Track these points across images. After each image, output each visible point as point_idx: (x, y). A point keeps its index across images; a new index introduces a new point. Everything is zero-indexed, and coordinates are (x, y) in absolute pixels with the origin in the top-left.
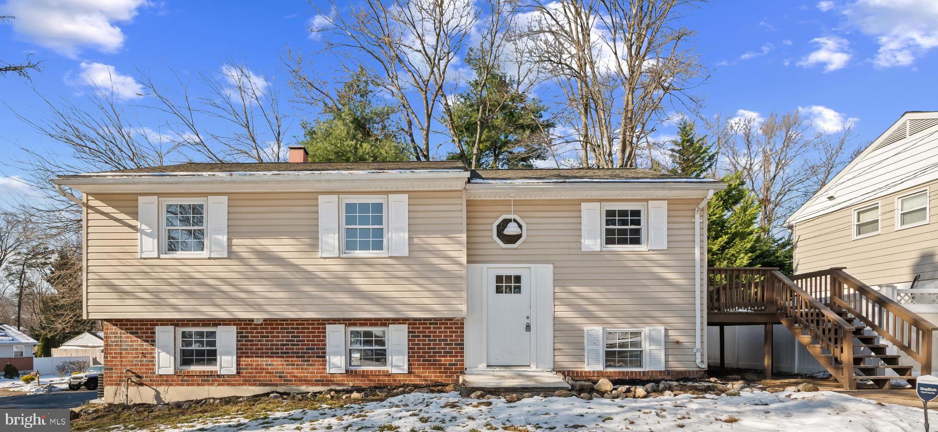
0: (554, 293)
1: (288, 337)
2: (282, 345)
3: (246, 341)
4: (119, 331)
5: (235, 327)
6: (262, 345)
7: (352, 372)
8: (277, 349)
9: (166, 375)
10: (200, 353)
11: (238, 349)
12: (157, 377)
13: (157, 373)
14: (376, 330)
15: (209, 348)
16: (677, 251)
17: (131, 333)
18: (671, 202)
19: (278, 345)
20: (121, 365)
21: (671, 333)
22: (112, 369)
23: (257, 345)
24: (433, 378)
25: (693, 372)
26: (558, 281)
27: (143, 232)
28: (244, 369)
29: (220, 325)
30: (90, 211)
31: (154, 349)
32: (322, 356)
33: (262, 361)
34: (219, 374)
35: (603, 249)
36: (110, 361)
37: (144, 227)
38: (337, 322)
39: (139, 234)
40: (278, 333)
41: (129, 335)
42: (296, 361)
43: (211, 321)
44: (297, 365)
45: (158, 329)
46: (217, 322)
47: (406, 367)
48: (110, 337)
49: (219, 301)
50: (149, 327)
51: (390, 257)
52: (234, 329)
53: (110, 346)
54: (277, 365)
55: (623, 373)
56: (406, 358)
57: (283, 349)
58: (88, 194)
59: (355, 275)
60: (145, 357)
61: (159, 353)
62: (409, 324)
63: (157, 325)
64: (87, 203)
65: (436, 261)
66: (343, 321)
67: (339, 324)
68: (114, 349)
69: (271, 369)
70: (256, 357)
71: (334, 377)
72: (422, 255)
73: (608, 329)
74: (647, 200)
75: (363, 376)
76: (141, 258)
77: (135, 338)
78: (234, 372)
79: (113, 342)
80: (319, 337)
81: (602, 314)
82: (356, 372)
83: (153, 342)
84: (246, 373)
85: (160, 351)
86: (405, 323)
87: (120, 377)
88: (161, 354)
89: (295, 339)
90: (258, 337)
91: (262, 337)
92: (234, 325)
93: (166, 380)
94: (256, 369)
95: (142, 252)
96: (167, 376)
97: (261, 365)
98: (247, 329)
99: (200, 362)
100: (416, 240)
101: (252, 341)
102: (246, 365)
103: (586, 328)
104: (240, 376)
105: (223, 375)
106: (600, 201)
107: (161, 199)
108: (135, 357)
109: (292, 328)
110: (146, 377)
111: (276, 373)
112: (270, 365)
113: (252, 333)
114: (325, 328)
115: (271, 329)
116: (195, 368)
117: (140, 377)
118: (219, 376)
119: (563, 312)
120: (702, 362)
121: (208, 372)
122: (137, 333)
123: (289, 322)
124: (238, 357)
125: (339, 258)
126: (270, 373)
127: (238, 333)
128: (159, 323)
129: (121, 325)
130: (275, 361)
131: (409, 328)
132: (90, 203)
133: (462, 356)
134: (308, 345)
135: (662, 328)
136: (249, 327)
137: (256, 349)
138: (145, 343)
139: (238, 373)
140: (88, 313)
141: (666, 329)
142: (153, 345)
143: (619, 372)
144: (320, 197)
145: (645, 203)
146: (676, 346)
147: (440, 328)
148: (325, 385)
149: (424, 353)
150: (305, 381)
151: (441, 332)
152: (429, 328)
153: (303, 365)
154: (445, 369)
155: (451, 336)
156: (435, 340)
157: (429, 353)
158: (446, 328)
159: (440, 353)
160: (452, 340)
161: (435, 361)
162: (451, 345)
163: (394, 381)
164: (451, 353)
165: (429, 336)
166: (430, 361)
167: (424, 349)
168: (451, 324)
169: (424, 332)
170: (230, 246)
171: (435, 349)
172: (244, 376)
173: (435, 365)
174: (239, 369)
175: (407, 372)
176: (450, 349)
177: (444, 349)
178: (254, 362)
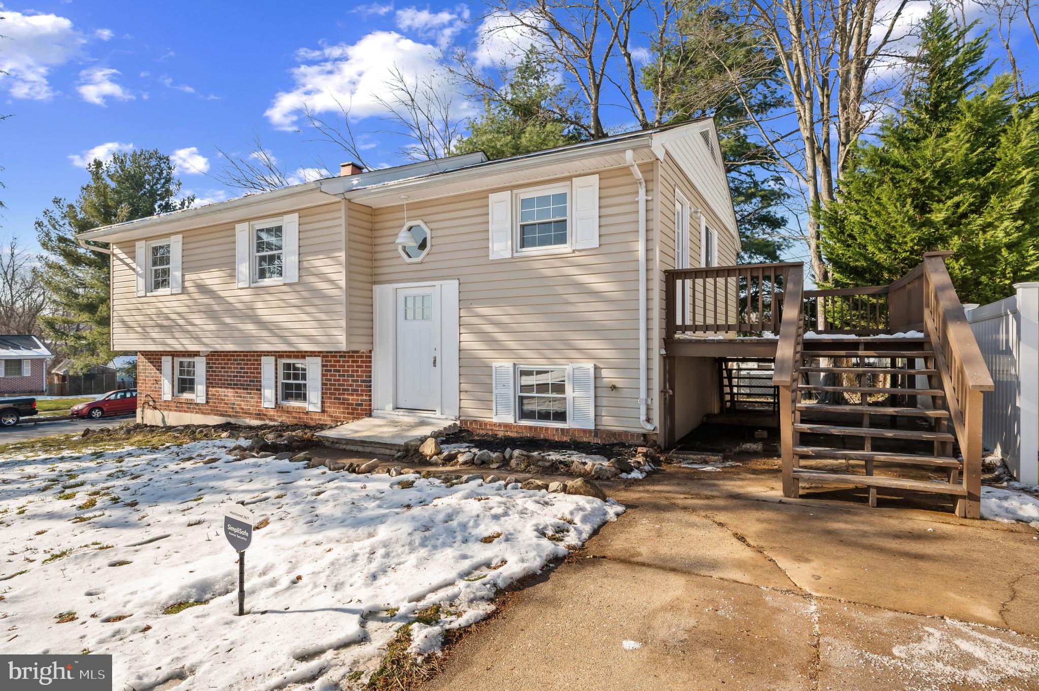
0: (460, 317)
1: (238, 368)
2: (234, 376)
3: (211, 371)
4: (145, 360)
6: (221, 376)
7: (279, 406)
8: (231, 380)
10: (187, 381)
11: (207, 379)
12: (162, 402)
13: (162, 399)
14: (299, 364)
15: (191, 377)
16: (614, 249)
17: (151, 362)
18: (603, 175)
19: (231, 376)
20: (146, 391)
21: (605, 373)
22: (141, 393)
23: (218, 375)
24: (342, 419)
25: (632, 435)
26: (464, 302)
27: (138, 274)
28: (210, 398)
30: (114, 258)
31: (161, 377)
32: (259, 389)
33: (221, 392)
34: (195, 401)
35: (515, 255)
36: (141, 387)
37: (139, 269)
39: (136, 275)
40: (231, 364)
41: (149, 364)
42: (242, 393)
43: (191, 352)
44: (244, 397)
45: (163, 359)
46: (194, 354)
47: (319, 405)
48: (140, 366)
49: (177, 335)
50: (159, 357)
51: (285, 285)
52: (204, 361)
53: (140, 373)
54: (231, 396)
55: (536, 428)
56: (320, 393)
57: (234, 380)
59: (259, 305)
60: (157, 383)
61: (164, 380)
62: (323, 357)
63: (163, 356)
65: (322, 285)
66: (271, 353)
68: (142, 376)
69: (227, 400)
70: (218, 387)
71: (268, 411)
72: (312, 279)
73: (521, 366)
74: (569, 178)
75: (288, 412)
77: (152, 367)
78: (204, 402)
79: (142, 370)
80: (258, 368)
81: (512, 345)
82: (282, 407)
83: (161, 370)
84: (211, 402)
85: (164, 378)
86: (319, 356)
89: (242, 370)
90: (219, 368)
91: (221, 368)
92: (205, 357)
93: (167, 406)
94: (218, 399)
96: (168, 401)
97: (220, 396)
98: (212, 360)
99: (186, 390)
100: (305, 264)
101: (215, 371)
102: (211, 395)
103: (495, 364)
104: (209, 407)
105: (198, 403)
106: (511, 188)
107: (147, 243)
108: (152, 383)
109: (240, 360)
110: (158, 401)
111: (230, 404)
112: (226, 396)
113: (215, 364)
114: (260, 360)
115: (227, 360)
116: (185, 396)
117: (154, 401)
118: (195, 404)
119: (470, 341)
120: (648, 420)
121: (189, 399)
122: (153, 362)
124: (207, 387)
125: (249, 288)
126: (226, 403)
127: (206, 365)
128: (164, 353)
129: (145, 355)
130: (230, 392)
131: (322, 361)
133: (370, 395)
134: (250, 377)
135: (589, 366)
137: (218, 380)
138: (157, 371)
139: (207, 402)
141: (596, 368)
142: (161, 373)
143: (531, 428)
144: (237, 226)
145: (568, 183)
146: (613, 393)
147: (348, 362)
148: (261, 419)
149: (335, 389)
150: (248, 413)
151: (348, 366)
152: (339, 361)
153: (247, 397)
154: (352, 409)
155: (357, 371)
156: (344, 376)
157: (339, 390)
158: (353, 362)
159: (348, 390)
160: (358, 376)
161: (344, 399)
162: (357, 381)
163: (312, 419)
164: (357, 390)
165: (339, 371)
166: (339, 399)
167: (335, 385)
168: (357, 357)
169: (335, 366)
170: (183, 282)
171: (343, 385)
172: (211, 406)
173: (344, 404)
174: (207, 398)
175: (320, 411)
176: (357, 386)
177: (351, 385)
178: (216, 391)
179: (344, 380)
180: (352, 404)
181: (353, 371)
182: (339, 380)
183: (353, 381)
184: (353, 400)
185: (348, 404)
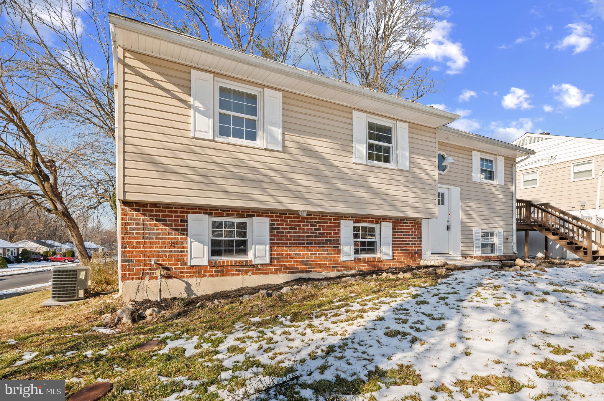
0: (462, 206)
1: (312, 229)
2: (307, 236)
3: (277, 232)
4: (142, 218)
5: (269, 218)
6: (291, 236)
7: (358, 259)
8: (303, 240)
9: (198, 266)
10: (230, 243)
11: (271, 240)
12: (188, 268)
13: (189, 264)
14: (370, 227)
15: (238, 238)
16: (506, 187)
17: (157, 220)
18: (505, 158)
19: (303, 236)
20: (144, 256)
21: (504, 233)
22: (132, 261)
23: (286, 236)
24: (406, 263)
25: (513, 256)
26: (462, 199)
27: (196, 109)
28: (275, 258)
29: (254, 216)
30: (127, 70)
31: (186, 239)
32: (337, 246)
33: (291, 251)
34: (253, 263)
35: (481, 181)
36: (130, 252)
37: (197, 104)
38: (348, 219)
39: (192, 111)
40: (304, 225)
41: (155, 222)
42: (318, 251)
43: (245, 212)
44: (319, 254)
45: (190, 217)
46: (251, 213)
47: (391, 254)
48: (129, 224)
50: (179, 214)
51: (398, 170)
52: (267, 221)
53: (130, 234)
54: (303, 254)
56: (391, 247)
57: (307, 240)
58: (125, 50)
59: (374, 180)
60: (174, 247)
61: (191, 242)
62: (393, 222)
63: (189, 213)
64: (124, 60)
66: (352, 217)
67: (349, 220)
68: (135, 238)
69: (299, 258)
70: (286, 247)
71: (345, 264)
72: (417, 171)
73: (482, 230)
74: (496, 155)
75: (365, 262)
76: (194, 138)
77: (161, 226)
78: (268, 262)
79: (134, 229)
80: (335, 230)
81: (480, 221)
82: (360, 259)
83: (184, 231)
84: (277, 262)
85: (192, 240)
86: (390, 222)
87: (144, 270)
88: (193, 243)
89: (317, 231)
90: (287, 229)
91: (291, 229)
92: (267, 216)
93: (199, 271)
94: (286, 258)
95: (195, 131)
96: (200, 267)
97: (289, 254)
98: (278, 221)
99: (229, 252)
101: (283, 232)
102: (277, 255)
103: (474, 230)
104: (272, 265)
105: (257, 265)
106: (479, 151)
107: (216, 78)
108: (162, 247)
109: (315, 222)
110: (176, 269)
111: (303, 261)
112: (297, 254)
113: (282, 225)
114: (339, 223)
115: (298, 222)
116: (225, 258)
117: (168, 269)
118: (253, 265)
121: (243, 261)
122: (165, 221)
123: (313, 217)
124: (271, 247)
125: (366, 165)
126: (298, 261)
127: (271, 224)
128: (191, 211)
129: (143, 210)
130: (302, 251)
131: (393, 225)
132: (128, 61)
133: (421, 247)
134: (327, 237)
135: (502, 230)
136: (280, 219)
137: (286, 240)
138: (174, 232)
139: (271, 262)
140: (125, 192)
142: (183, 234)
144: (354, 112)
145: (495, 157)
147: (409, 226)
148: (338, 271)
149: (400, 244)
150: (325, 266)
151: (409, 229)
152: (403, 226)
153: (324, 254)
154: (412, 256)
155: (415, 232)
156: (407, 235)
157: (403, 244)
158: (412, 226)
159: (409, 244)
160: (415, 235)
161: (407, 250)
162: (415, 238)
163: (384, 265)
164: (415, 244)
165: (403, 232)
166: (403, 250)
167: (400, 241)
168: (415, 223)
169: (400, 229)
170: (284, 140)
171: (406, 241)
172: (275, 266)
173: (406, 253)
174: (271, 258)
175: (391, 259)
176: (415, 241)
177: (411, 241)
178: (283, 251)
179: (406, 238)
180: (412, 253)
181: (412, 232)
182: (403, 238)
183: (412, 238)
184: (412, 250)
185: (409, 253)
